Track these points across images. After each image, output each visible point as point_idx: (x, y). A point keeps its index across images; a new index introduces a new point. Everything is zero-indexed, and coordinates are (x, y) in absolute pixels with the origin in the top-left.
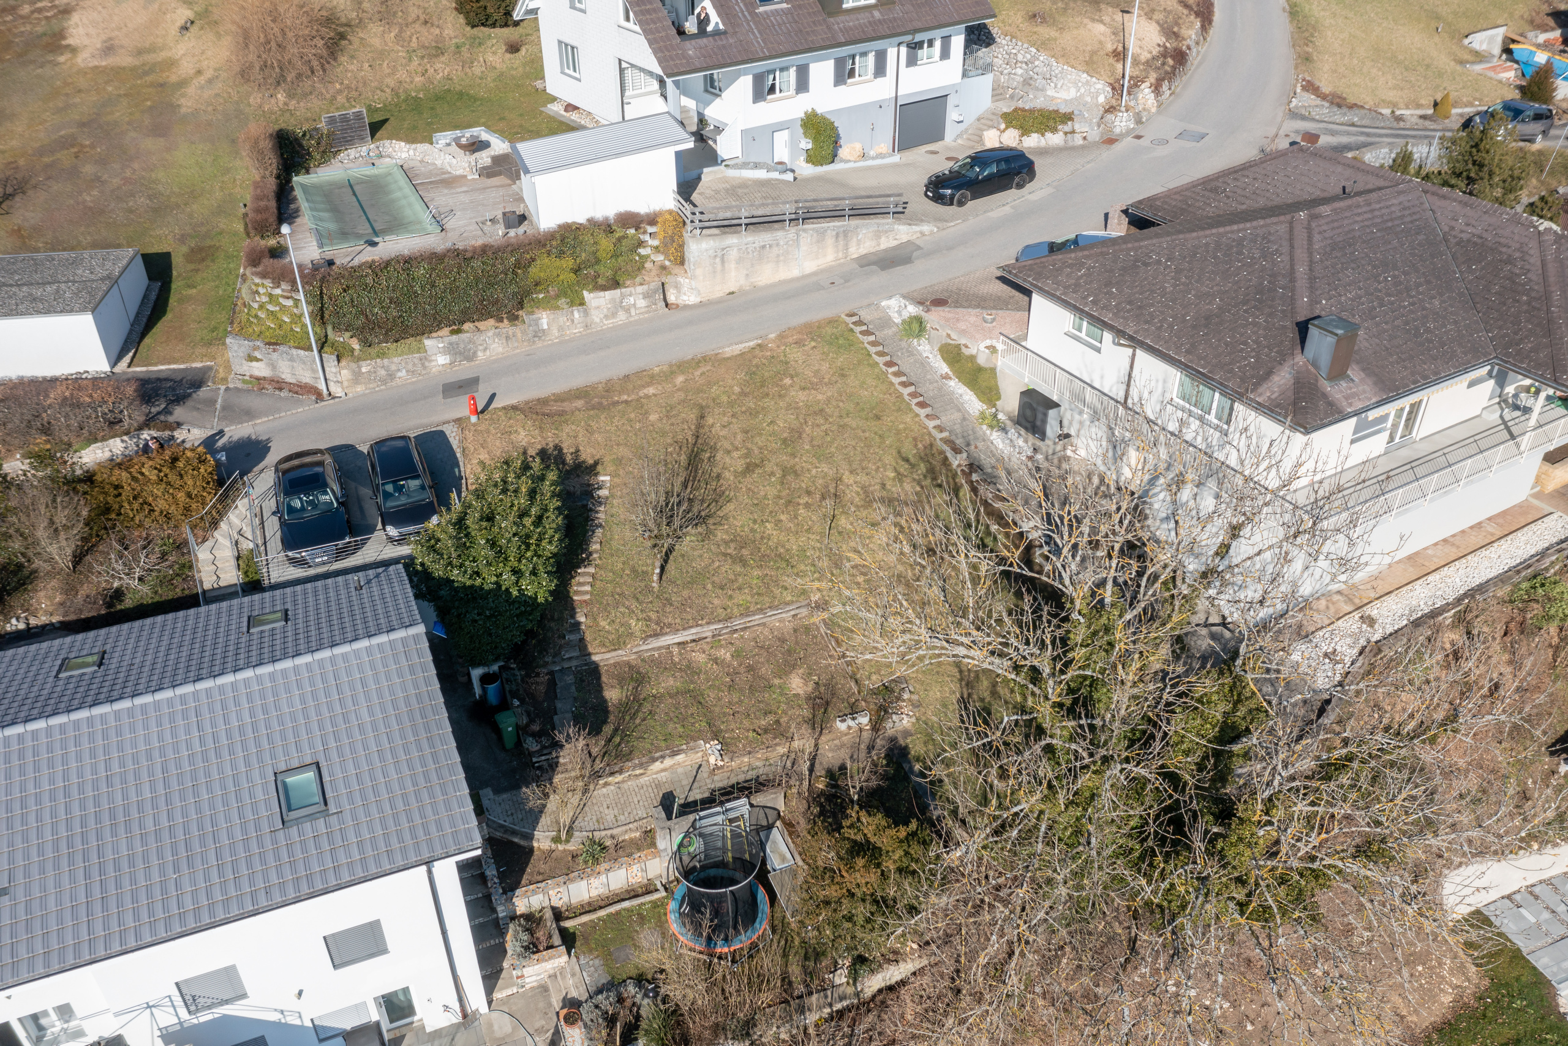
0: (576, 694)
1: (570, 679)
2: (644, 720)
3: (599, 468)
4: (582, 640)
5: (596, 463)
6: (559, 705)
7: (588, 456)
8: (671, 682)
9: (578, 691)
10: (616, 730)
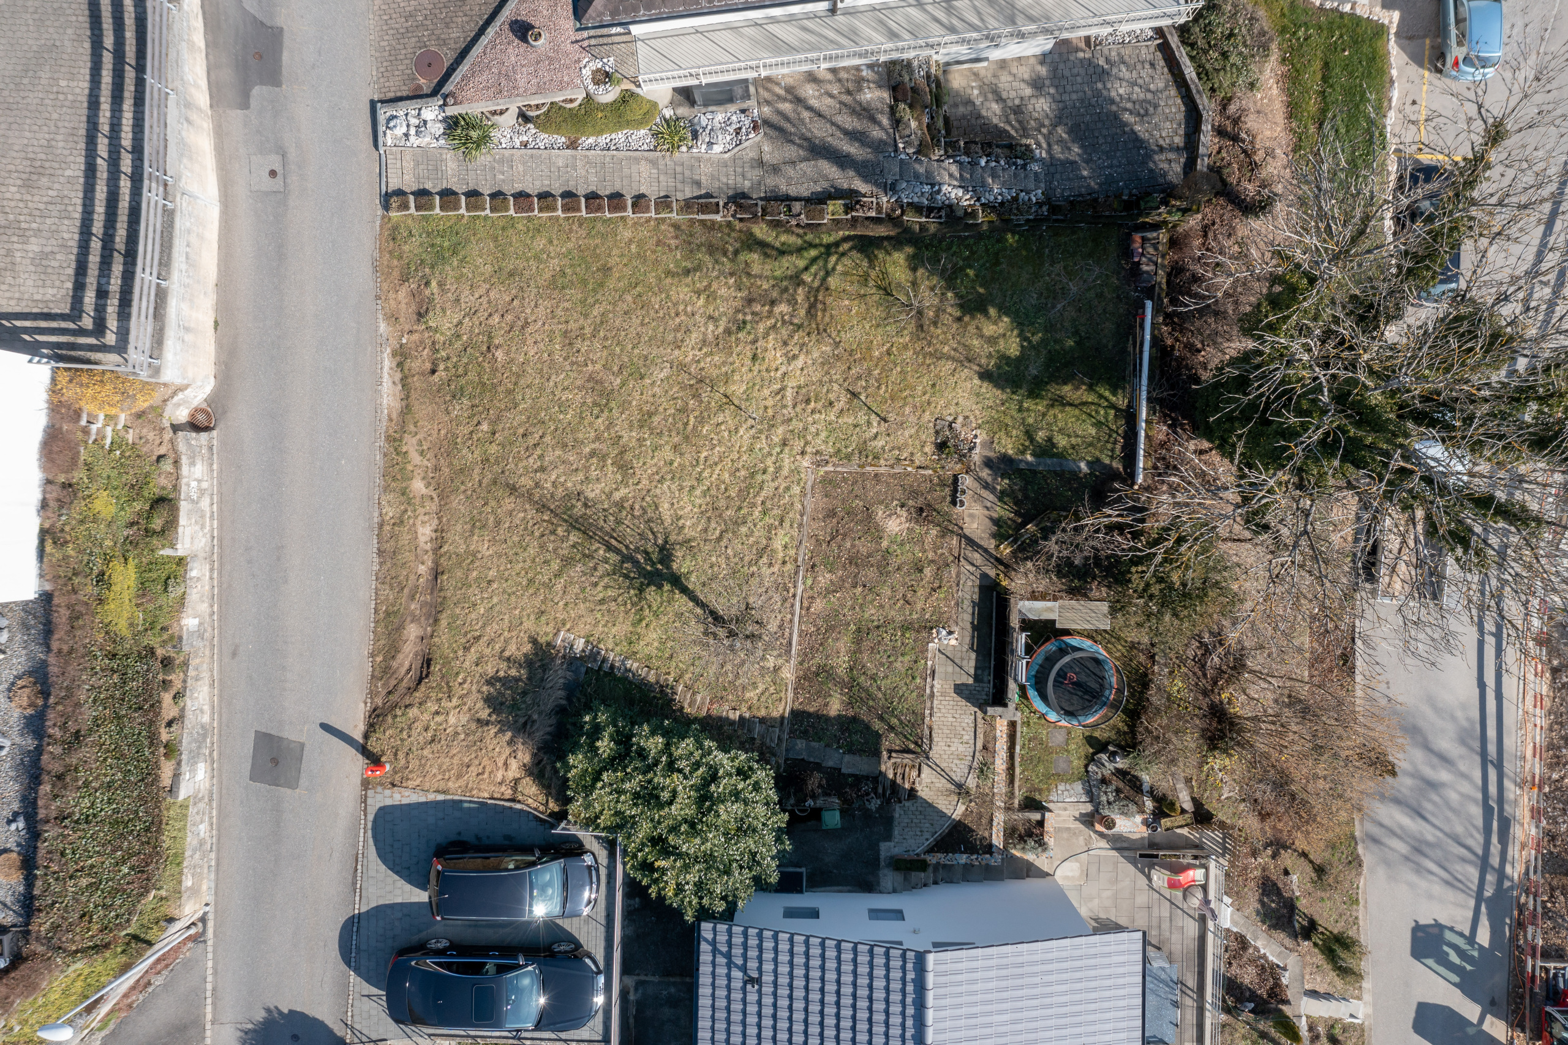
0: (822, 743)
1: (801, 744)
2: (879, 689)
3: (542, 640)
4: (762, 720)
5: (534, 641)
6: (830, 764)
7: (519, 648)
8: (840, 645)
9: (820, 739)
10: (881, 718)
